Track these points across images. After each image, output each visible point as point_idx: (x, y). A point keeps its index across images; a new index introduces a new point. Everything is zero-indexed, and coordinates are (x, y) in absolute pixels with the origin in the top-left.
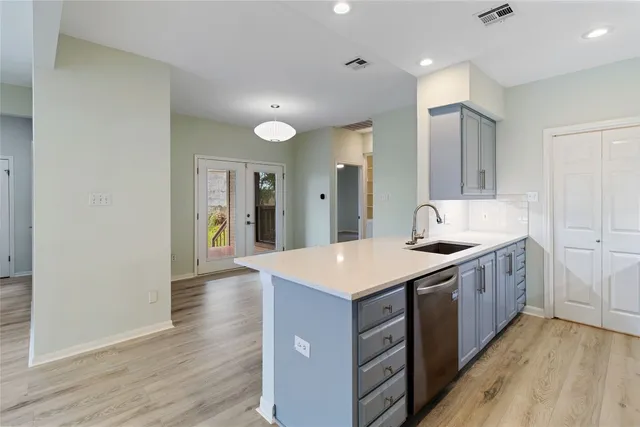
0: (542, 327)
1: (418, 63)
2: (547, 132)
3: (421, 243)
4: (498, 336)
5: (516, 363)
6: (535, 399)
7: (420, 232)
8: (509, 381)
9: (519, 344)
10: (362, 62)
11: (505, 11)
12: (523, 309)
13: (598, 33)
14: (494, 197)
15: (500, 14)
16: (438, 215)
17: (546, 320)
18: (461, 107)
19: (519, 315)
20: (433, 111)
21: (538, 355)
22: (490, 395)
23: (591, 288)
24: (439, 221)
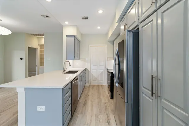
0: (89, 88)
1: (64, 22)
2: (90, 45)
3: (66, 71)
4: (83, 91)
5: (87, 96)
6: (92, 102)
7: (65, 69)
8: (87, 100)
9: (86, 92)
10: (47, 16)
11: (87, 18)
12: (85, 85)
13: (99, 28)
14: (79, 59)
15: (86, 18)
16: (70, 64)
17: (89, 86)
18: (74, 36)
19: (85, 86)
20: (67, 36)
21: (90, 93)
22: (84, 104)
23: (96, 78)
24: (70, 65)
